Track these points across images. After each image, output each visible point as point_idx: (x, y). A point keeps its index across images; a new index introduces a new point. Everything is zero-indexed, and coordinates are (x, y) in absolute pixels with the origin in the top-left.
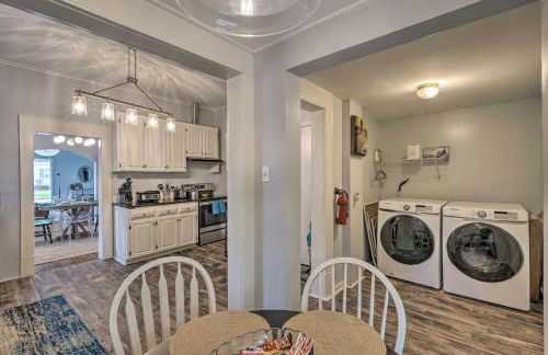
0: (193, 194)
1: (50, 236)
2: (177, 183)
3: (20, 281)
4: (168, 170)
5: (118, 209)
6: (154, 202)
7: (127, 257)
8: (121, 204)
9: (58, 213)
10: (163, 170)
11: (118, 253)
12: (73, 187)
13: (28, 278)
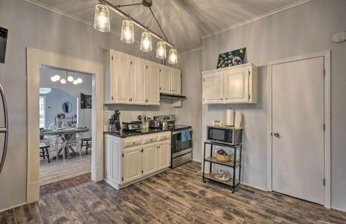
0: (164, 124)
1: (48, 157)
2: (150, 114)
3: (26, 208)
4: (147, 104)
5: (109, 137)
6: (136, 132)
7: (119, 182)
8: (112, 133)
9: (53, 138)
10: (143, 103)
11: (109, 177)
12: (59, 116)
13: (33, 204)
